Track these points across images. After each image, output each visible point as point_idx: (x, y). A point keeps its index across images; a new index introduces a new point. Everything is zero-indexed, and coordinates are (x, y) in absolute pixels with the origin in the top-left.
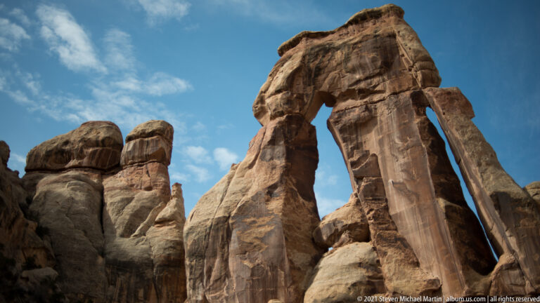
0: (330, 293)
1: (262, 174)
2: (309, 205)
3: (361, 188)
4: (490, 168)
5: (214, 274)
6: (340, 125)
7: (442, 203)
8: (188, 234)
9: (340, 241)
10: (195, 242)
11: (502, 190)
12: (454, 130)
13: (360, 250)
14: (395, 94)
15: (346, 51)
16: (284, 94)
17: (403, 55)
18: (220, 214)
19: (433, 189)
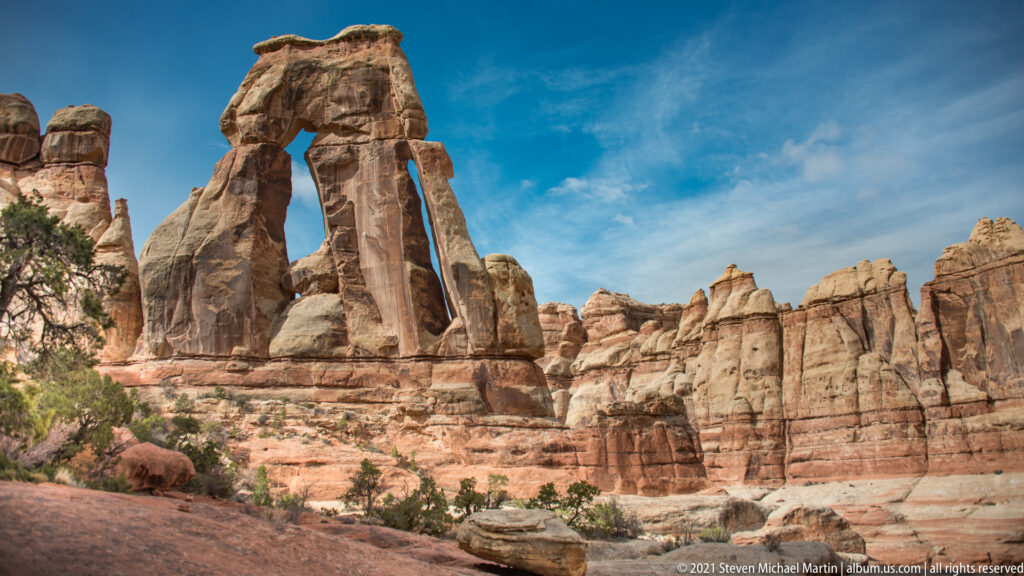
0: (296, 343)
1: (230, 208)
2: (278, 246)
3: (335, 237)
4: (458, 237)
5: (175, 316)
6: (318, 164)
7: (409, 266)
8: (145, 271)
9: (309, 290)
10: (154, 281)
11: (463, 261)
12: (430, 193)
13: (328, 302)
14: (380, 139)
15: (334, 75)
16: (260, 117)
17: (394, 95)
18: (182, 252)
19: (403, 252)
